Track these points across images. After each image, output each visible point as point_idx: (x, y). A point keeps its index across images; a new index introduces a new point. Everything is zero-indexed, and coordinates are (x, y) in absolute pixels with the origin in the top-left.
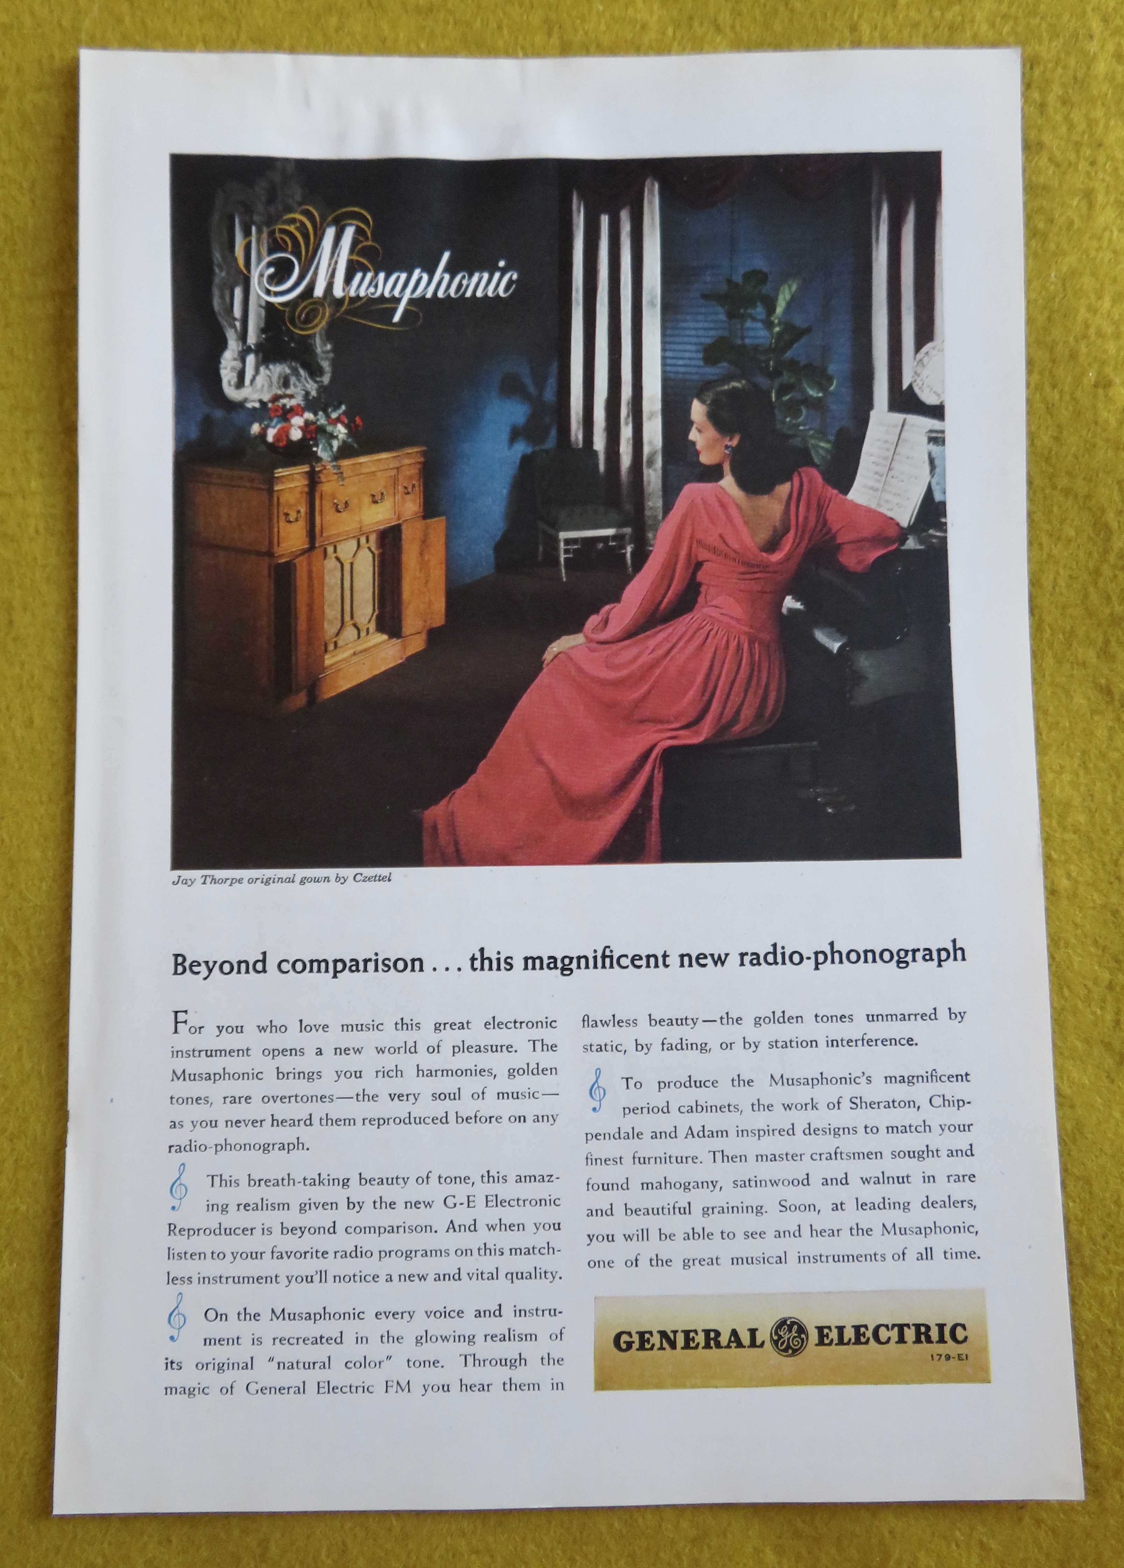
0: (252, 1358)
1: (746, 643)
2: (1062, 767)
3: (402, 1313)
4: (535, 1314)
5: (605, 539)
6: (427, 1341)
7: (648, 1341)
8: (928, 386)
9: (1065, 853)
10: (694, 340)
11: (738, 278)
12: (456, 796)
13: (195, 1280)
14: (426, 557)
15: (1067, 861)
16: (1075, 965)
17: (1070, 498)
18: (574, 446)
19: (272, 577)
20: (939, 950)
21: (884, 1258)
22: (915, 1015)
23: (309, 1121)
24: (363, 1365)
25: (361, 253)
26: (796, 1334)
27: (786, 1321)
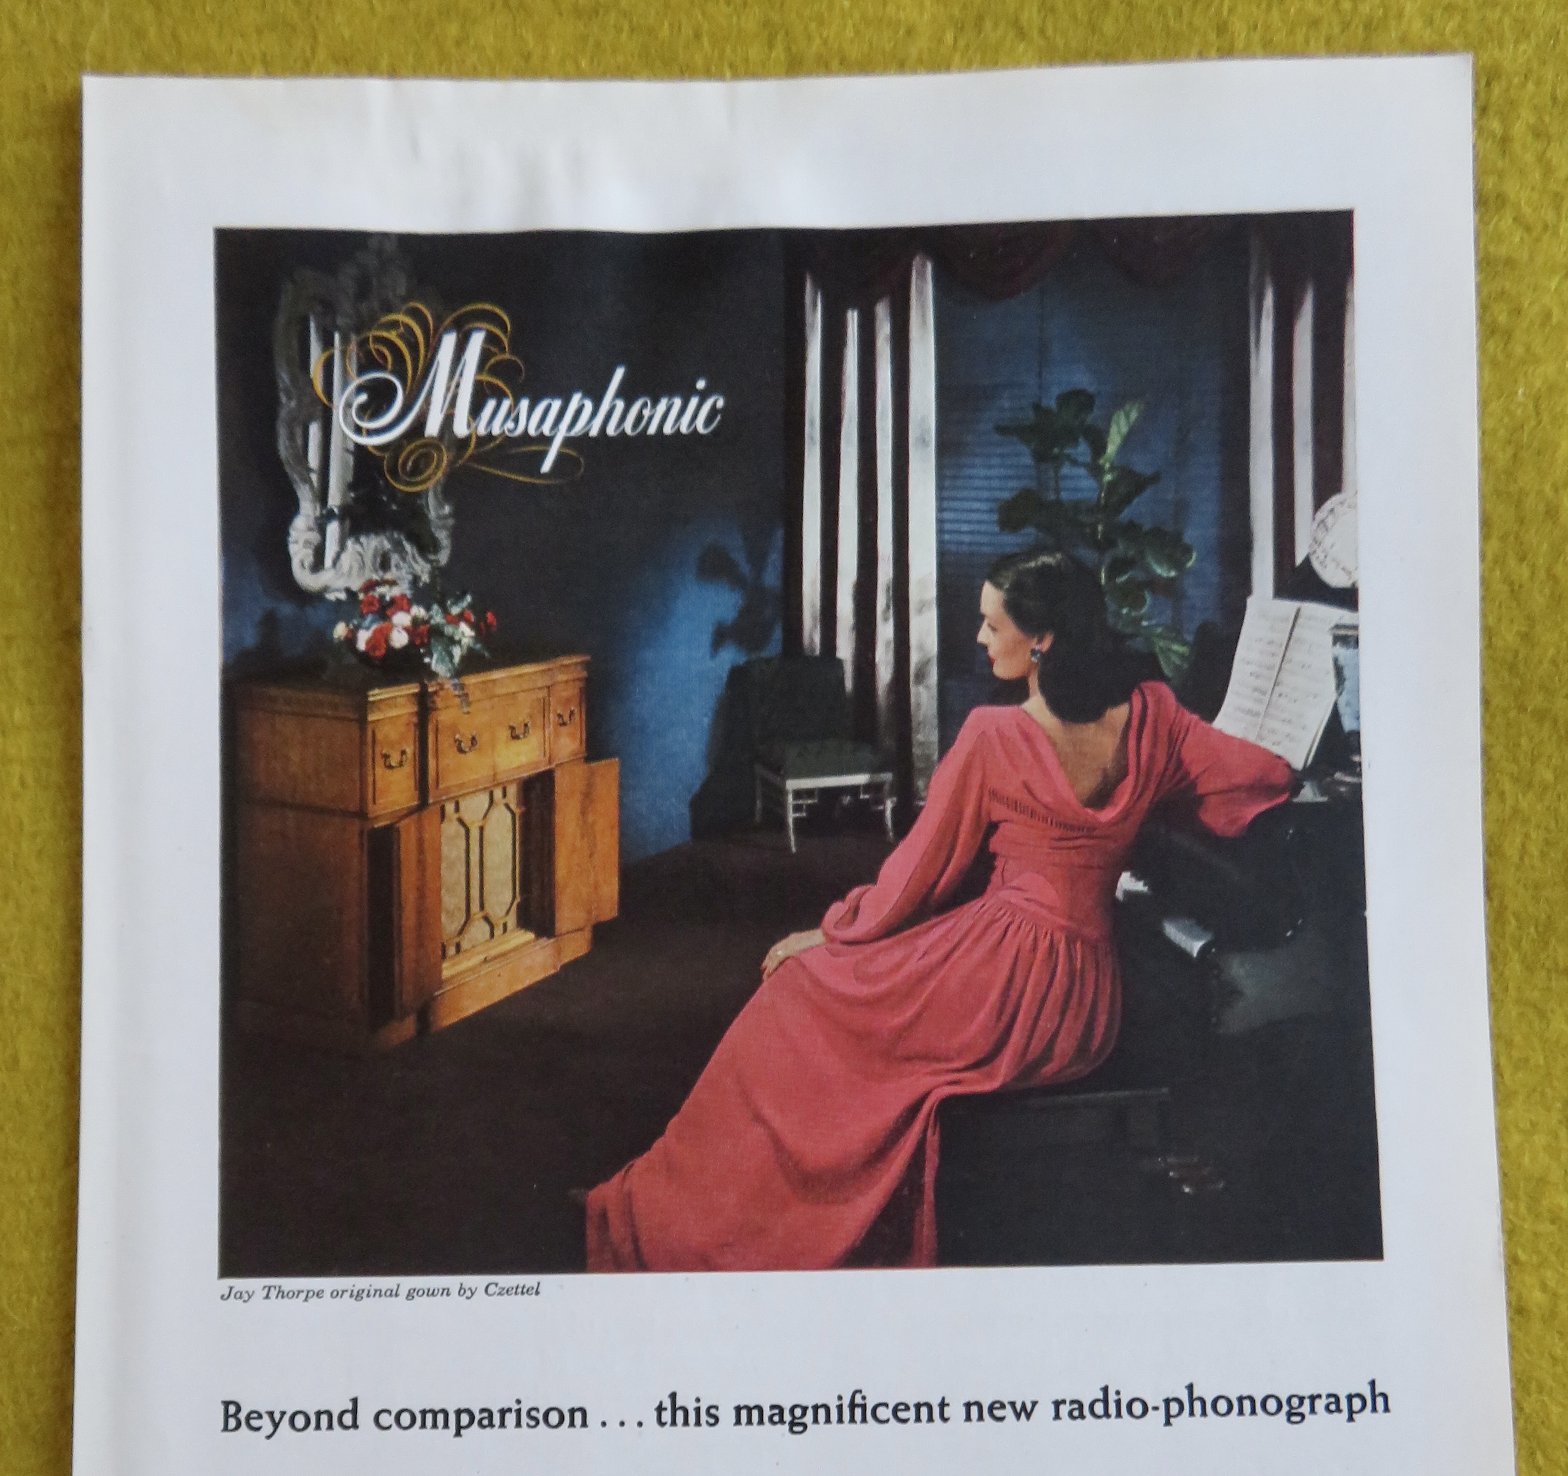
1: (1063, 942)
2: (1533, 1124)
5: (854, 790)
8: (1334, 560)
9: (1538, 1252)
10: (985, 494)
11: (1051, 403)
12: (635, 1169)
14: (590, 818)
15: (1540, 1265)
16: (1554, 1419)
17: (1547, 725)
18: (808, 652)
19: (365, 849)
20: (1350, 1398)
25: (495, 371)
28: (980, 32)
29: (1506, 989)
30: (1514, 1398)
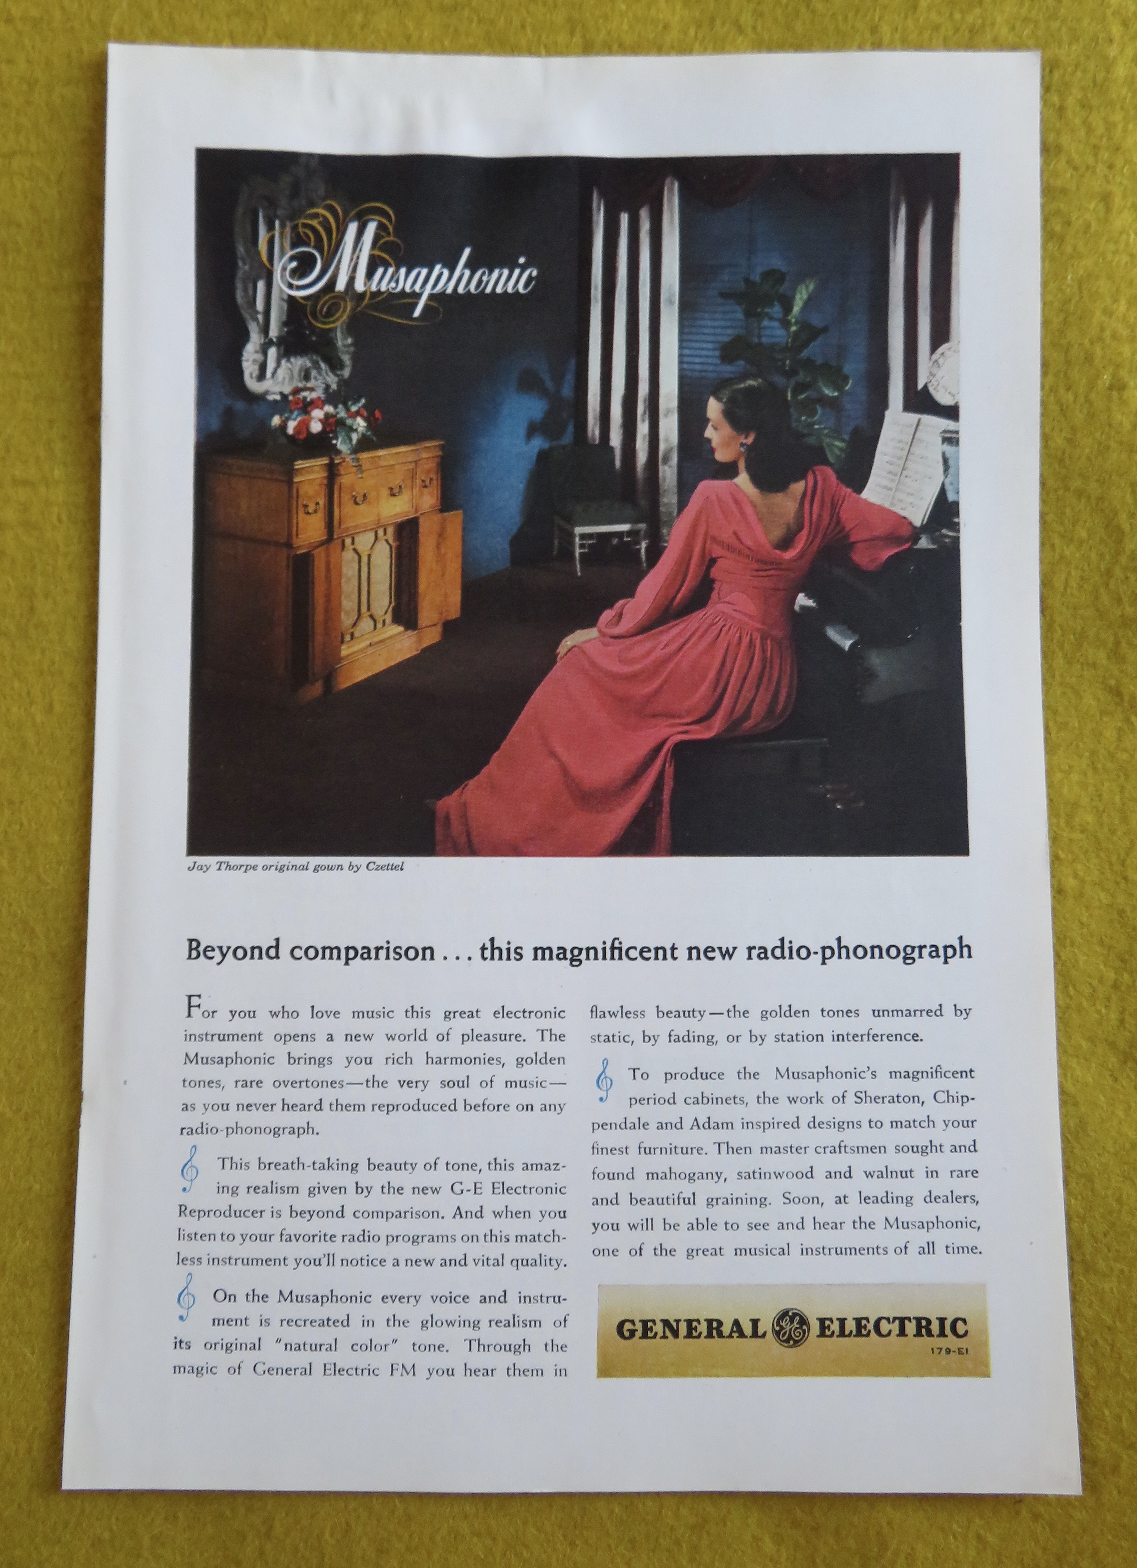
0: (260, 1339)
1: (759, 639)
3: (408, 1298)
4: (540, 1300)
5: (620, 535)
6: (432, 1326)
7: (651, 1329)
10: (711, 338)
11: (756, 278)
12: (469, 787)
13: (205, 1261)
14: (443, 550)
15: (1074, 861)
16: (1081, 964)
17: (1083, 500)
18: (591, 442)
19: (291, 568)
20: (945, 948)
21: (886, 1252)
22: (921, 1011)
23: (319, 1106)
24: (369, 1348)
25: (383, 248)
26: (798, 1326)
27: (788, 1312)
28: (712, 29)
29: (1054, 676)
30: (1055, 949)
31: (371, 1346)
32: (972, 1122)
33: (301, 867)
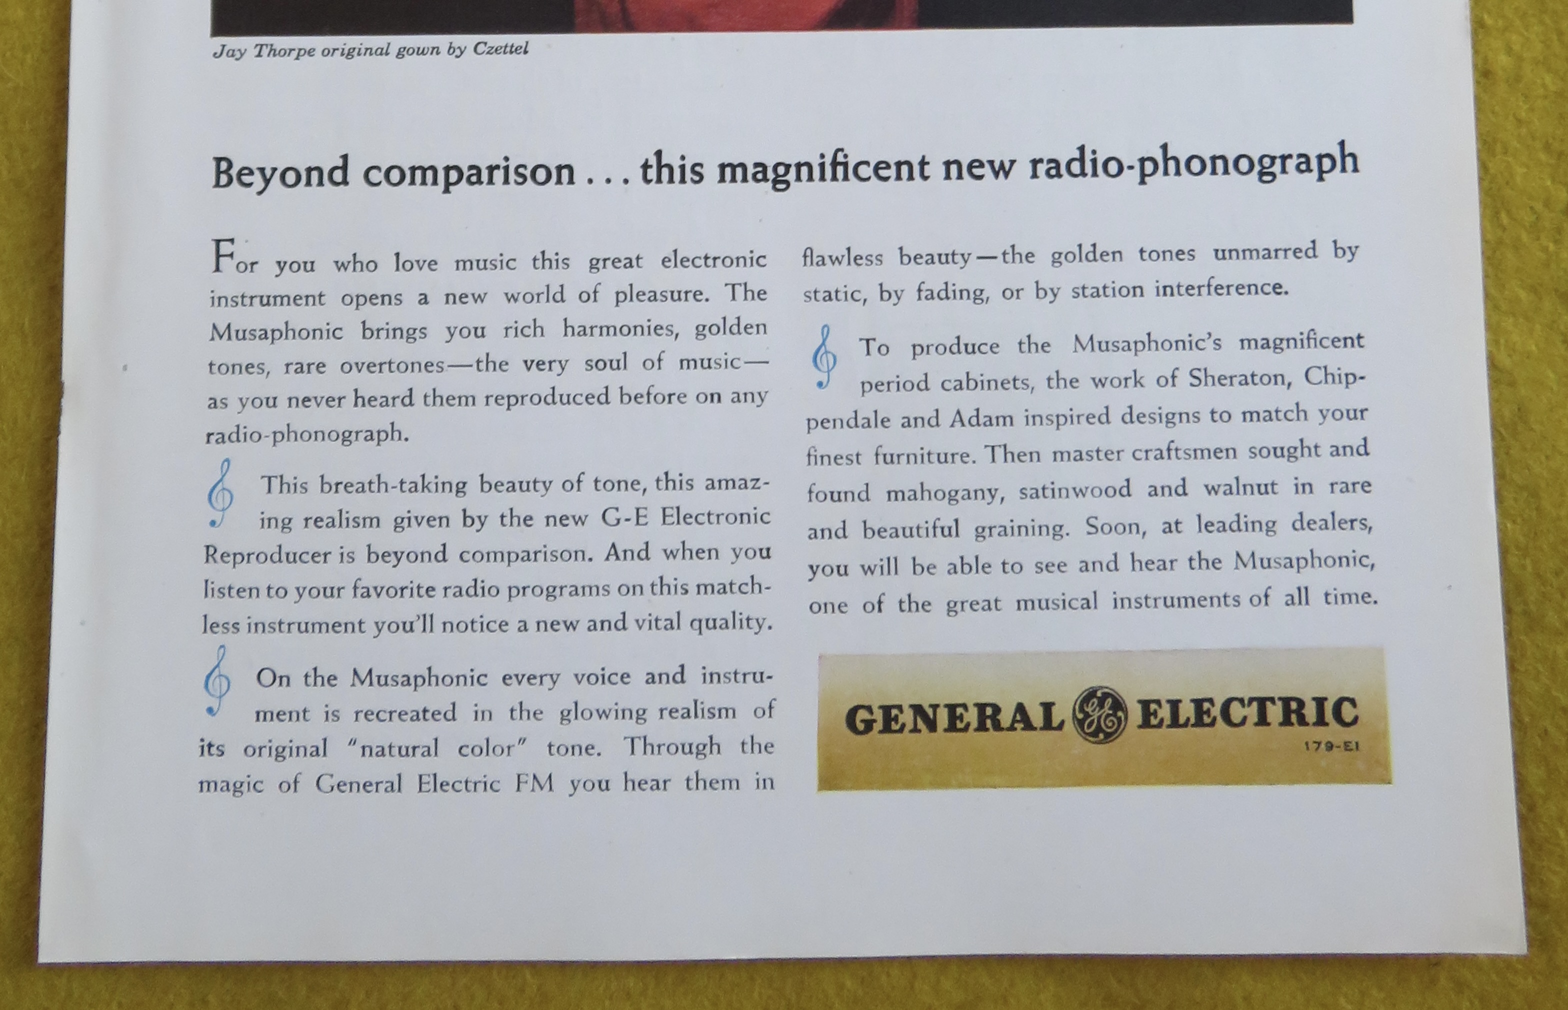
0: (325, 740)
3: (541, 677)
4: (733, 679)
6: (576, 718)
7: (896, 719)
9: (1504, 17)
13: (243, 627)
15: (1506, 29)
16: (1518, 179)
20: (1320, 157)
21: (1237, 602)
22: (1286, 251)
23: (408, 399)
24: (485, 751)
26: (1111, 712)
27: (1096, 691)
30: (1479, 159)
31: (487, 749)
32: (1362, 411)
33: (379, 51)
